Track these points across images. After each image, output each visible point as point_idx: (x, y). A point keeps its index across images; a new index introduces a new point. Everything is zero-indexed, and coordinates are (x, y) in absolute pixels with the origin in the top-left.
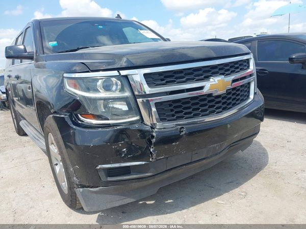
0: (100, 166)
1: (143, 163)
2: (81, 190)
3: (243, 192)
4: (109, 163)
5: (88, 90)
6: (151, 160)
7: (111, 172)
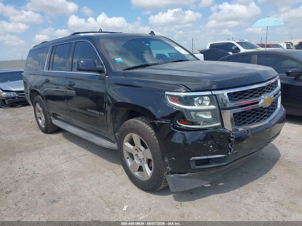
0: (193, 158)
1: (224, 156)
2: (172, 176)
3: (272, 176)
4: (200, 156)
5: (188, 104)
6: (229, 153)
7: (199, 163)
